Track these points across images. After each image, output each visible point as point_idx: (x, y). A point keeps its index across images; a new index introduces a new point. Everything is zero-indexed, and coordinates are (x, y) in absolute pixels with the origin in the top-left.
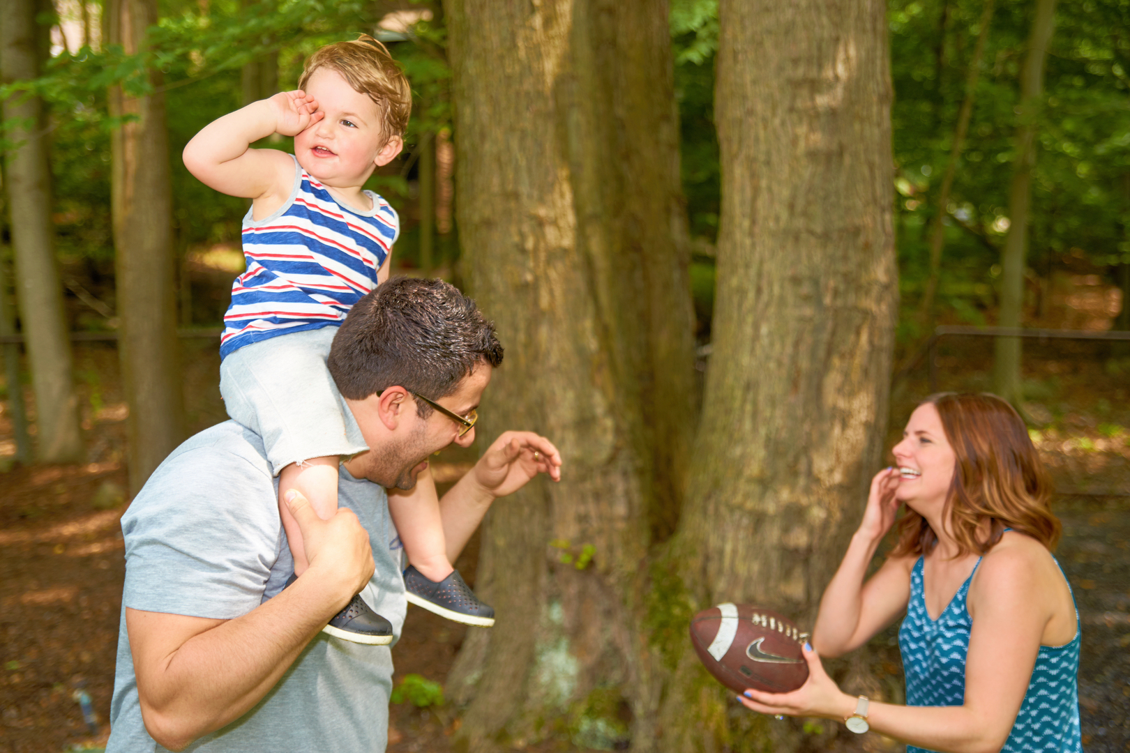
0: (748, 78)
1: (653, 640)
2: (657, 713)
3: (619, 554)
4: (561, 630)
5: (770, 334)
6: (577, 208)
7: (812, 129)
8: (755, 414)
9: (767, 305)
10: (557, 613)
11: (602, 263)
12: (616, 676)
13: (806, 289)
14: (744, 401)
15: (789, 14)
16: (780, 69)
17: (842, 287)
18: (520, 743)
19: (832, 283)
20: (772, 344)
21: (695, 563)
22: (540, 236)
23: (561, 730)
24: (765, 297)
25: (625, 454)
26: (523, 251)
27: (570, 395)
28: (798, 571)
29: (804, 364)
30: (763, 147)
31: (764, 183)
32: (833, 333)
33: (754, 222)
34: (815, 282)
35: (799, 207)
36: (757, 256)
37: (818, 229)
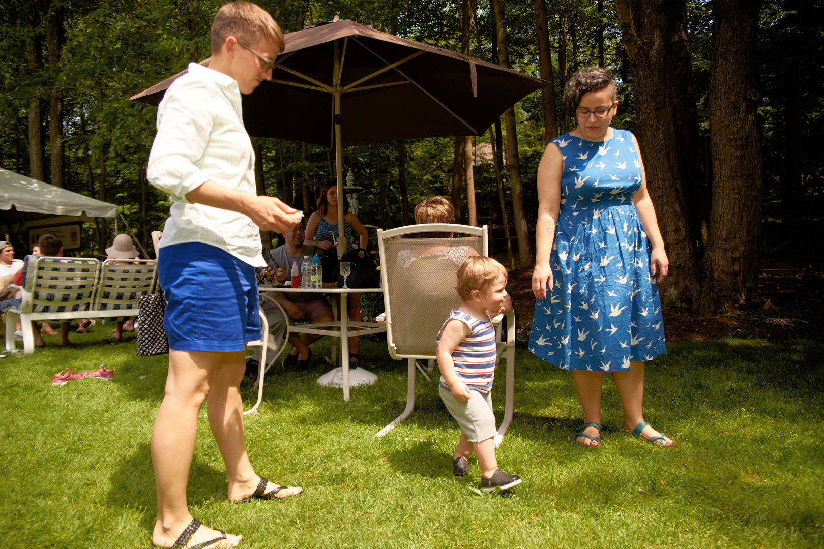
0: (718, 140)
1: (697, 282)
2: (698, 299)
3: (688, 262)
4: (672, 282)
5: (726, 203)
6: (673, 176)
7: (736, 150)
8: (723, 224)
9: (726, 196)
10: (671, 279)
11: (680, 190)
12: (687, 293)
13: (736, 191)
15: (728, 122)
16: (726, 136)
17: (747, 190)
19: (743, 189)
20: (727, 206)
21: (708, 263)
23: (673, 307)
24: (725, 194)
25: (687, 237)
26: (659, 188)
28: (737, 263)
29: (737, 210)
30: (723, 156)
31: (723, 165)
32: (745, 202)
33: (721, 175)
34: (739, 189)
35: (733, 171)
36: (722, 184)
37: (739, 176)
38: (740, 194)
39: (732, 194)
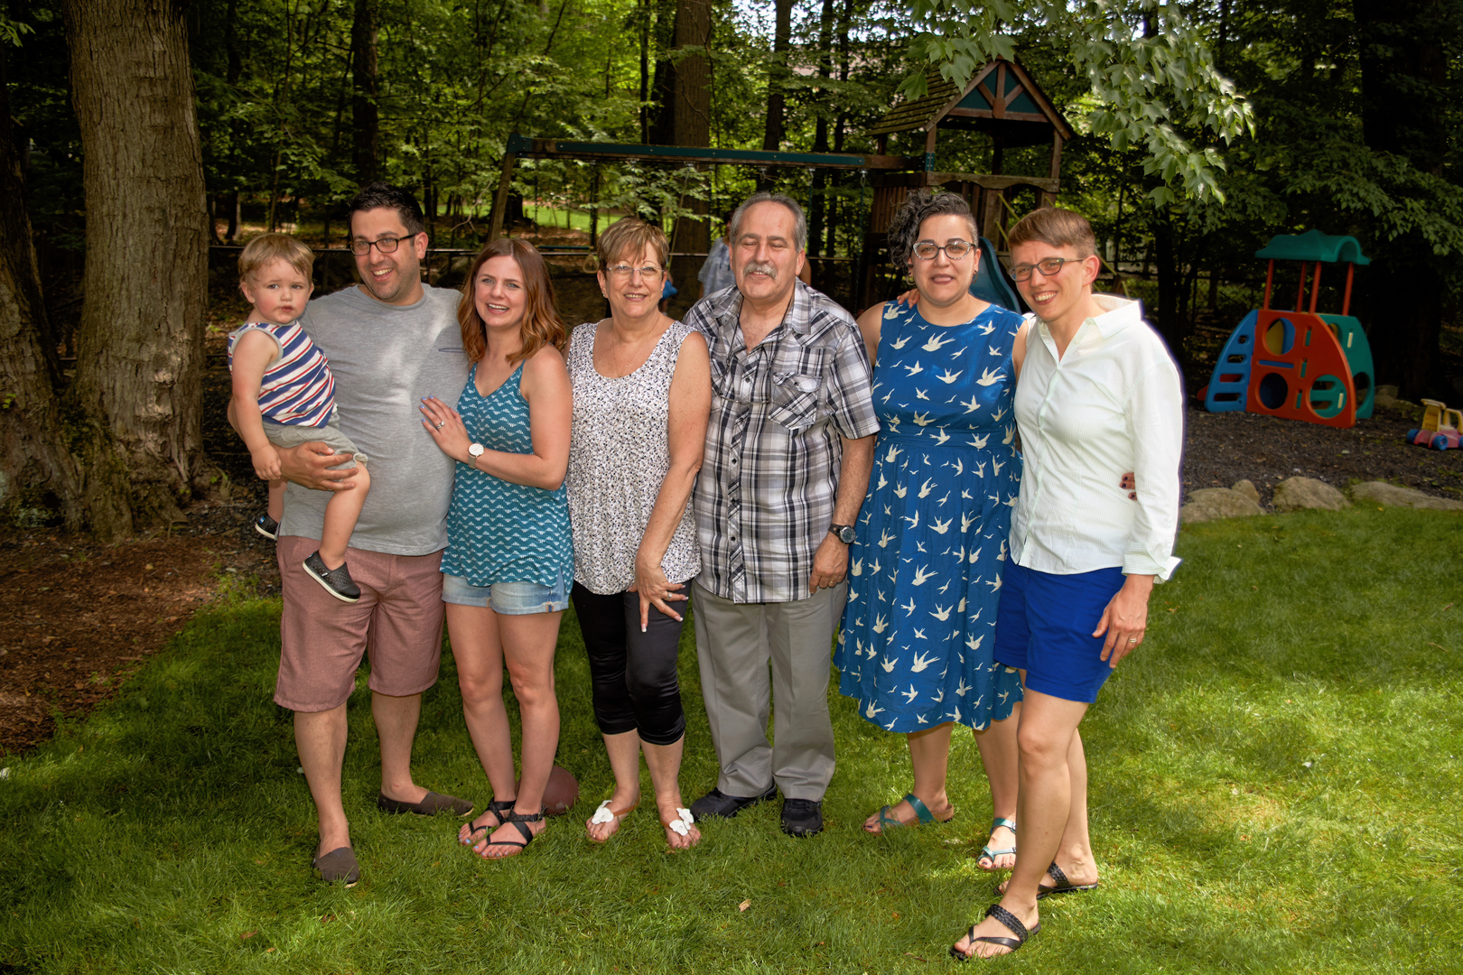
1: (72, 450)
2: (83, 495)
3: (33, 396)
5: (135, 244)
7: (153, 111)
9: (131, 225)
12: (38, 479)
13: (157, 215)
16: (127, 68)
17: (180, 214)
19: (173, 212)
20: (136, 251)
21: (94, 398)
24: (130, 220)
28: (165, 396)
33: (116, 169)
37: (163, 178)
38: (166, 225)
39: (147, 223)
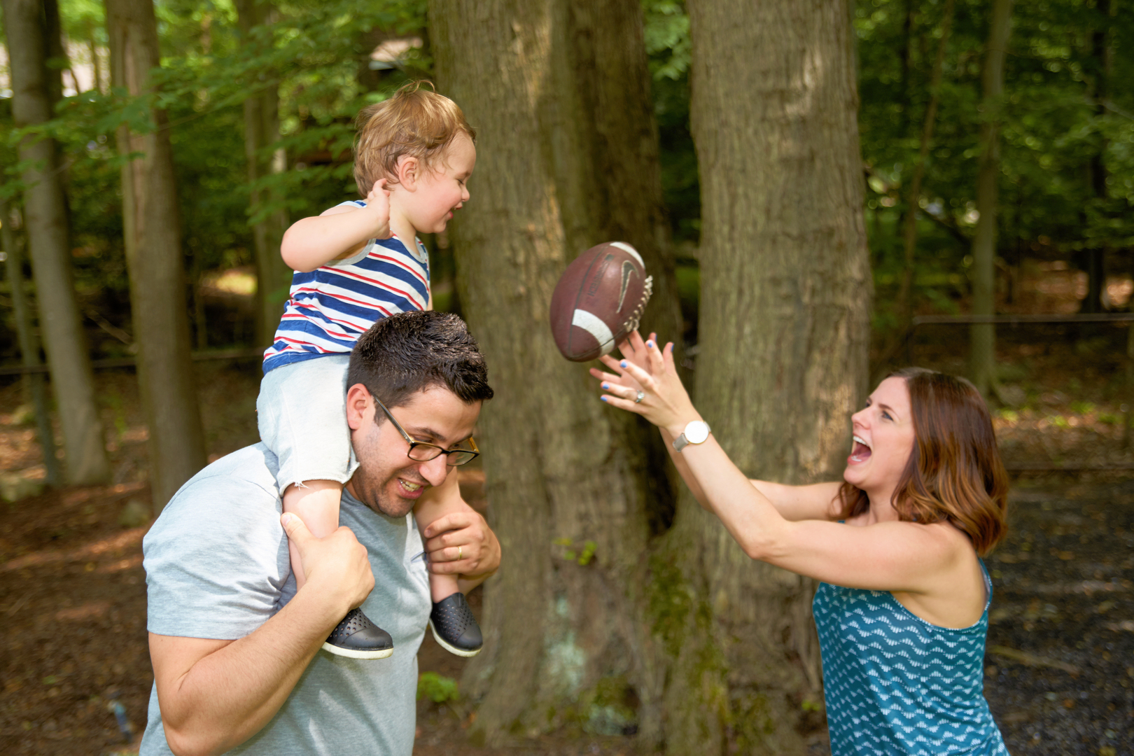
0: (721, 91)
1: (655, 629)
2: (662, 698)
3: (620, 548)
4: (567, 624)
5: (753, 333)
6: (565, 222)
7: (783, 137)
8: (742, 410)
9: (749, 306)
10: (563, 608)
12: (621, 665)
13: (785, 289)
14: (731, 399)
15: (757, 29)
17: (819, 286)
18: (534, 733)
19: (809, 282)
20: (755, 343)
21: (693, 554)
22: (531, 250)
23: (571, 719)
24: (747, 299)
25: (621, 453)
26: (515, 265)
27: (566, 400)
29: (787, 360)
30: (738, 156)
31: (740, 190)
33: (732, 228)
34: (794, 282)
35: (775, 212)
36: (737, 260)
37: (794, 231)
39: (771, 301)
